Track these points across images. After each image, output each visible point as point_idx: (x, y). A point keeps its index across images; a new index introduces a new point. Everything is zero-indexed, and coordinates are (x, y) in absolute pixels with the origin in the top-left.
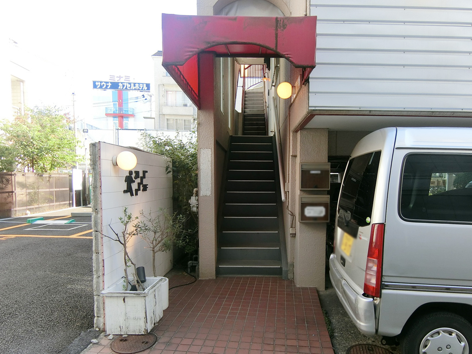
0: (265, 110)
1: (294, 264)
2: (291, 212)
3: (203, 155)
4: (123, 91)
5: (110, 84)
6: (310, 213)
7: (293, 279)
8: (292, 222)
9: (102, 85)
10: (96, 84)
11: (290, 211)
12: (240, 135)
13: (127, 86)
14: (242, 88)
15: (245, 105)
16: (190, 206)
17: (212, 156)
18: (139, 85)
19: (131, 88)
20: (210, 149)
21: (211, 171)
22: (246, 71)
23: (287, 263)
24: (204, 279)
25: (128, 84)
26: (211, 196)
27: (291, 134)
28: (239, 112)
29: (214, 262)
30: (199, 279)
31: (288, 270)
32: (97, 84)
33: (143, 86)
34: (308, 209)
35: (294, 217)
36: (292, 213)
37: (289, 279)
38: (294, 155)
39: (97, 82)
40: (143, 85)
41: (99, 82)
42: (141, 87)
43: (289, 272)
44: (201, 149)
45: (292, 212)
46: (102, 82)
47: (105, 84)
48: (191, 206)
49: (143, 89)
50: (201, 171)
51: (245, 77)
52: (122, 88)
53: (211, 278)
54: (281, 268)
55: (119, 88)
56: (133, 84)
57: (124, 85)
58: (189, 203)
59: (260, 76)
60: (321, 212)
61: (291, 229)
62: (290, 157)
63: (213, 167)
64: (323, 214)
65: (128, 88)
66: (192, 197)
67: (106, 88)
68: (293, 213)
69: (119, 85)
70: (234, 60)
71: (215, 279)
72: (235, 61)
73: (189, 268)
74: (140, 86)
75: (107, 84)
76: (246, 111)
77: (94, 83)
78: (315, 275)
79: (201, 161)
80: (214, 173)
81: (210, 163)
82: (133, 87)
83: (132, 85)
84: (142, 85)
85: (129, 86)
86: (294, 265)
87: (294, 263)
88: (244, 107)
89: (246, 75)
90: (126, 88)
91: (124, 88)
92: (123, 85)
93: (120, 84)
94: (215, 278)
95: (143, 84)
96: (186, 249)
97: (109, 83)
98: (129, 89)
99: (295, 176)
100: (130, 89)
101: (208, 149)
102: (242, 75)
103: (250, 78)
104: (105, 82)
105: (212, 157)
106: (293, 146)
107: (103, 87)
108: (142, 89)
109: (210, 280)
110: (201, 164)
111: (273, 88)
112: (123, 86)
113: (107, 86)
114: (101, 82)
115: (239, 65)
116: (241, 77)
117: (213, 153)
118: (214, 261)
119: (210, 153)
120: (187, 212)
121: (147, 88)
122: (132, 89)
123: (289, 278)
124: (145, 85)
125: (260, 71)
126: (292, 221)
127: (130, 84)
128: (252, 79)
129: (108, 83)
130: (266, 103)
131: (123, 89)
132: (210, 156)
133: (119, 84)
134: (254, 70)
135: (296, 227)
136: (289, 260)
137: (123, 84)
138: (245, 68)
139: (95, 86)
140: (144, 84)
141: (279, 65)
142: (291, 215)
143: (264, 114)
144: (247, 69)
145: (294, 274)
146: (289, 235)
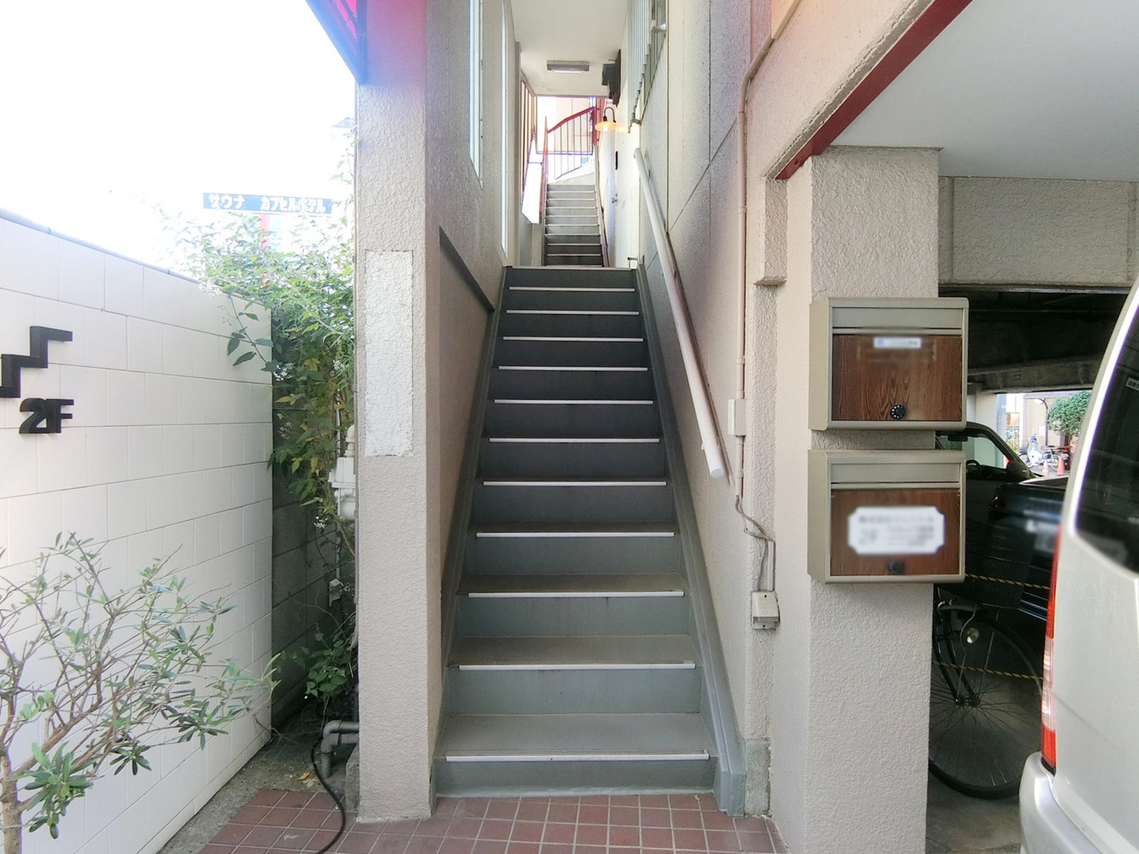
0: (600, 227)
1: (770, 748)
2: (756, 524)
3: (375, 279)
4: (271, 216)
5: (241, 200)
6: (873, 536)
7: (766, 812)
8: (759, 568)
9: (223, 201)
10: (209, 200)
11: (750, 519)
12: (536, 264)
13: (279, 204)
14: (541, 167)
15: (547, 214)
16: (332, 494)
17: (417, 281)
18: (308, 201)
19: (290, 210)
20: (408, 255)
21: (410, 349)
22: (551, 135)
23: (737, 740)
24: (379, 819)
25: (282, 199)
26: (410, 454)
27: (759, 189)
28: (532, 222)
29: (426, 744)
30: (359, 820)
31: (746, 776)
32: (211, 198)
33: (315, 205)
34: (863, 520)
35: (770, 544)
36: (761, 529)
37: (750, 815)
38: (772, 275)
39: (212, 195)
40: (317, 202)
41: (217, 196)
42: (313, 206)
43: (748, 784)
44: (370, 254)
45: (761, 522)
46: (224, 195)
47: (230, 199)
48: (336, 499)
49: (317, 211)
50: (367, 347)
51: (547, 151)
52: (268, 208)
53: (411, 813)
54: (712, 764)
55: (262, 208)
56: (294, 199)
57: (274, 202)
58: (330, 484)
59: (584, 149)
60: (925, 533)
61: (756, 595)
62: (751, 290)
63: (422, 330)
64: (934, 542)
65: (282, 209)
66: (340, 460)
67: (233, 207)
68: (765, 526)
69: (262, 203)
70: (520, 80)
71: (428, 820)
72: (523, 85)
73: (325, 754)
74: (309, 204)
75: (235, 200)
76: (550, 228)
77: (206, 196)
78: (883, 819)
79: (367, 304)
80: (424, 356)
81: (410, 310)
82: (292, 206)
83: (292, 201)
84: (315, 201)
85: (286, 205)
86: (769, 753)
87: (772, 742)
88: (546, 218)
89: (551, 149)
90: (278, 209)
91: (273, 209)
92: (271, 201)
93: (265, 200)
94: (428, 813)
95: (316, 199)
96: (311, 680)
97: (240, 197)
98: (286, 209)
99: (774, 371)
100: (288, 211)
101: (401, 253)
102: (541, 148)
103: (561, 154)
104: (229, 195)
105: (417, 287)
106: (767, 238)
107: (226, 206)
108: (314, 211)
109: (404, 826)
110: (368, 317)
111: (636, 126)
112: (272, 204)
113: (235, 203)
114: (221, 195)
115: (532, 96)
116: (537, 153)
117: (422, 268)
118: (425, 737)
119: (410, 271)
120: (317, 521)
121: (325, 208)
122: (292, 211)
123: (749, 807)
124: (321, 202)
125: (584, 139)
126: (758, 563)
127: (286, 199)
128: (565, 157)
129: (236, 196)
130: (603, 210)
131: (270, 210)
132: (409, 282)
133: (262, 200)
134: (570, 135)
135: (776, 589)
136: (747, 729)
137: (272, 199)
138: (549, 129)
139: (207, 204)
140: (318, 200)
141: (664, 27)
142: (757, 537)
143: (599, 235)
144: (553, 132)
145: (768, 790)
146: (748, 620)
